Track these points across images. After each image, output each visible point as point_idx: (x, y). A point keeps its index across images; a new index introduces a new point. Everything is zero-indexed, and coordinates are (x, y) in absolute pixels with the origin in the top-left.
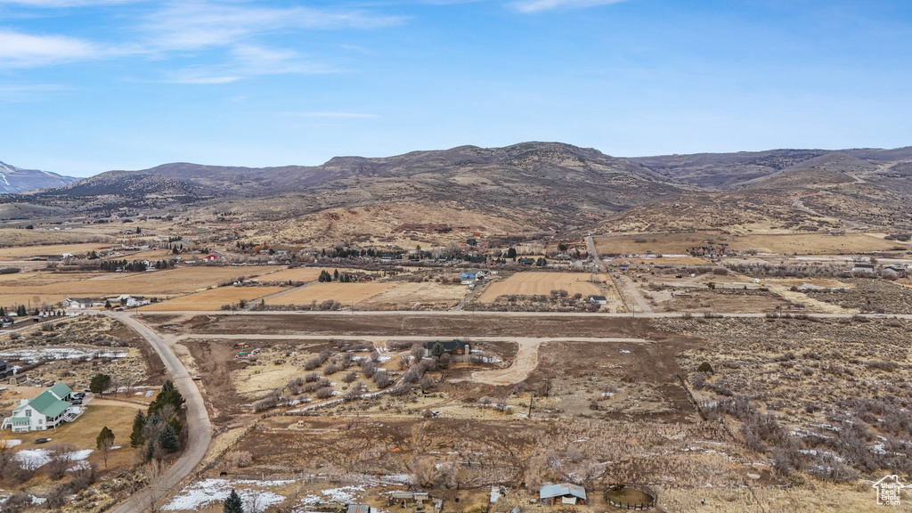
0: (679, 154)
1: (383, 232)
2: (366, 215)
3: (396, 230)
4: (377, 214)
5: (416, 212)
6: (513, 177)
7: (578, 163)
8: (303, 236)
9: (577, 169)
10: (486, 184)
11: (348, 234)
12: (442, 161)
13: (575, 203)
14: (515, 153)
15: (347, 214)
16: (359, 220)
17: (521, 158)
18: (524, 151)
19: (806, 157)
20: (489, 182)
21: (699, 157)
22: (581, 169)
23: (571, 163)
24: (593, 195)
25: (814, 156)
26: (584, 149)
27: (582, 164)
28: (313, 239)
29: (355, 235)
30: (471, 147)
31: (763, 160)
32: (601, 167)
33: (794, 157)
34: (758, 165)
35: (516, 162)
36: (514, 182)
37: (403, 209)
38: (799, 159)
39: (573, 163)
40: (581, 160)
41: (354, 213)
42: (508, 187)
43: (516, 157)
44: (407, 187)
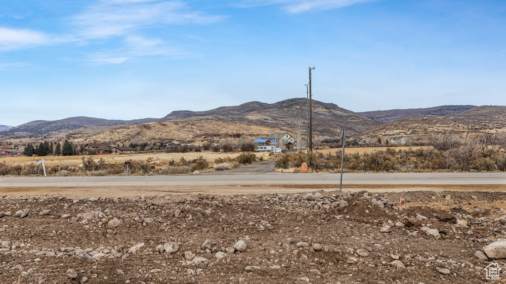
0: (381, 110)
1: (185, 137)
2: (175, 127)
3: (197, 136)
4: (184, 127)
5: (216, 126)
6: (285, 115)
7: (325, 110)
8: (112, 139)
9: (325, 113)
10: (267, 119)
11: (154, 139)
12: (239, 110)
13: (331, 129)
14: (284, 105)
15: (159, 126)
16: (168, 130)
17: (289, 107)
18: (290, 103)
19: (462, 110)
20: (270, 118)
21: (394, 112)
22: (328, 114)
23: (320, 110)
24: (342, 125)
25: (467, 109)
26: (327, 104)
27: (327, 111)
28: (119, 141)
29: (160, 139)
30: (257, 102)
31: (435, 112)
32: (340, 113)
33: (454, 110)
34: (433, 115)
35: (286, 110)
36: (286, 118)
37: (205, 125)
38: (457, 111)
39: (322, 110)
40: (327, 108)
41: (165, 125)
42: (283, 121)
43: (285, 107)
44: (213, 118)
